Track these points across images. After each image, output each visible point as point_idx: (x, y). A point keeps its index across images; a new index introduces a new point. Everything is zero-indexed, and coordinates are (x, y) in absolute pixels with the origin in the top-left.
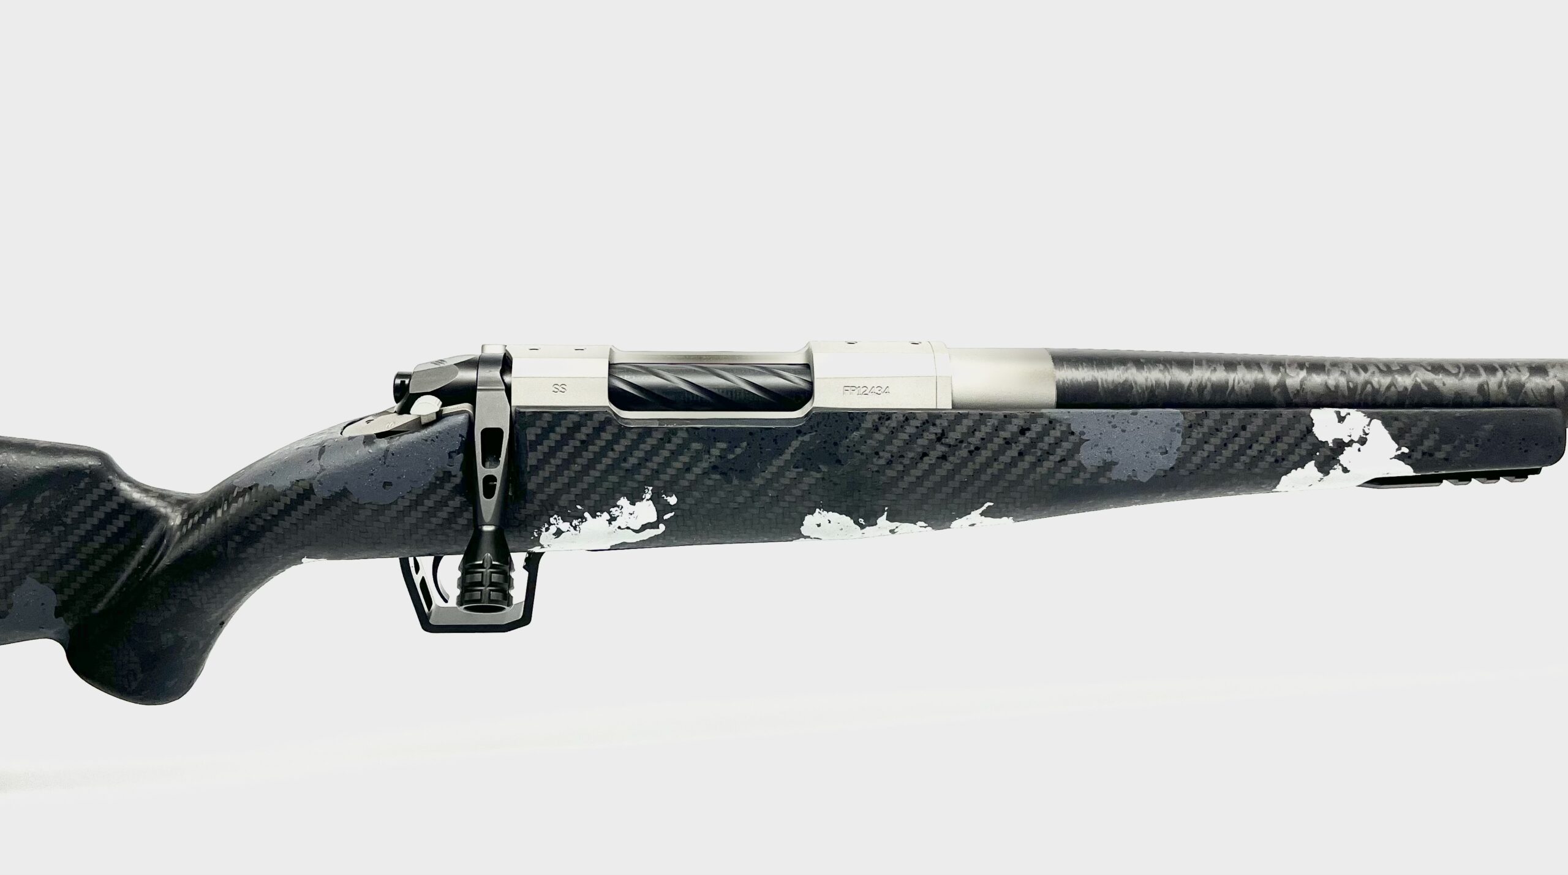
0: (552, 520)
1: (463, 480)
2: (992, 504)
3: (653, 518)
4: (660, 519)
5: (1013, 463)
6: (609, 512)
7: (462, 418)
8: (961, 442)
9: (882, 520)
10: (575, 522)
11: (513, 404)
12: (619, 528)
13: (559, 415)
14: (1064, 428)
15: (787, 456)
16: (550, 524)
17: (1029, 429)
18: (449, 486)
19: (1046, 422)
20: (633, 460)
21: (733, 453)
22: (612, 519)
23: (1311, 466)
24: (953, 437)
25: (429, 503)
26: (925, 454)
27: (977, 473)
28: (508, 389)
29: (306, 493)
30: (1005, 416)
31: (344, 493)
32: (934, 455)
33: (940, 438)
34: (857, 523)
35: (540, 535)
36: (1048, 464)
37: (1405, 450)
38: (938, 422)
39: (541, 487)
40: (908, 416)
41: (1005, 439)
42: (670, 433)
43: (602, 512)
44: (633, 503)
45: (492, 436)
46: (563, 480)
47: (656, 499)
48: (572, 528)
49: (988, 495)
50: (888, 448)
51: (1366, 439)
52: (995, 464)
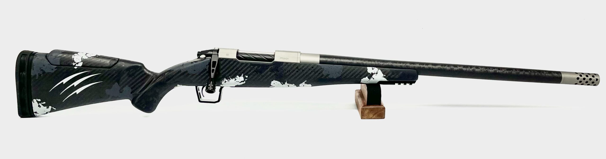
0: (224, 79)
1: (208, 70)
2: (306, 81)
3: (243, 80)
4: (244, 80)
5: (310, 73)
6: (235, 78)
7: (209, 59)
8: (301, 69)
9: (286, 83)
10: (229, 80)
11: (219, 57)
12: (237, 81)
13: (227, 59)
14: (320, 67)
15: (268, 69)
16: (224, 80)
17: (313, 67)
18: (206, 71)
19: (317, 66)
20: (240, 69)
21: (258, 68)
22: (236, 80)
23: (367, 77)
24: (299, 68)
25: (202, 74)
26: (294, 71)
27: (304, 75)
28: (218, 55)
29: (180, 71)
30: (309, 64)
31: (187, 72)
32: (296, 71)
33: (297, 68)
34: (281, 83)
35: (222, 82)
36: (317, 74)
37: (385, 76)
38: (297, 65)
39: (222, 73)
40: (291, 64)
41: (309, 69)
42: (247, 64)
43: (234, 78)
44: (239, 77)
45: (214, 63)
46: (227, 71)
47: (244, 76)
48: (228, 81)
49: (306, 79)
50: (287, 69)
51: (377, 73)
52: (307, 73)
